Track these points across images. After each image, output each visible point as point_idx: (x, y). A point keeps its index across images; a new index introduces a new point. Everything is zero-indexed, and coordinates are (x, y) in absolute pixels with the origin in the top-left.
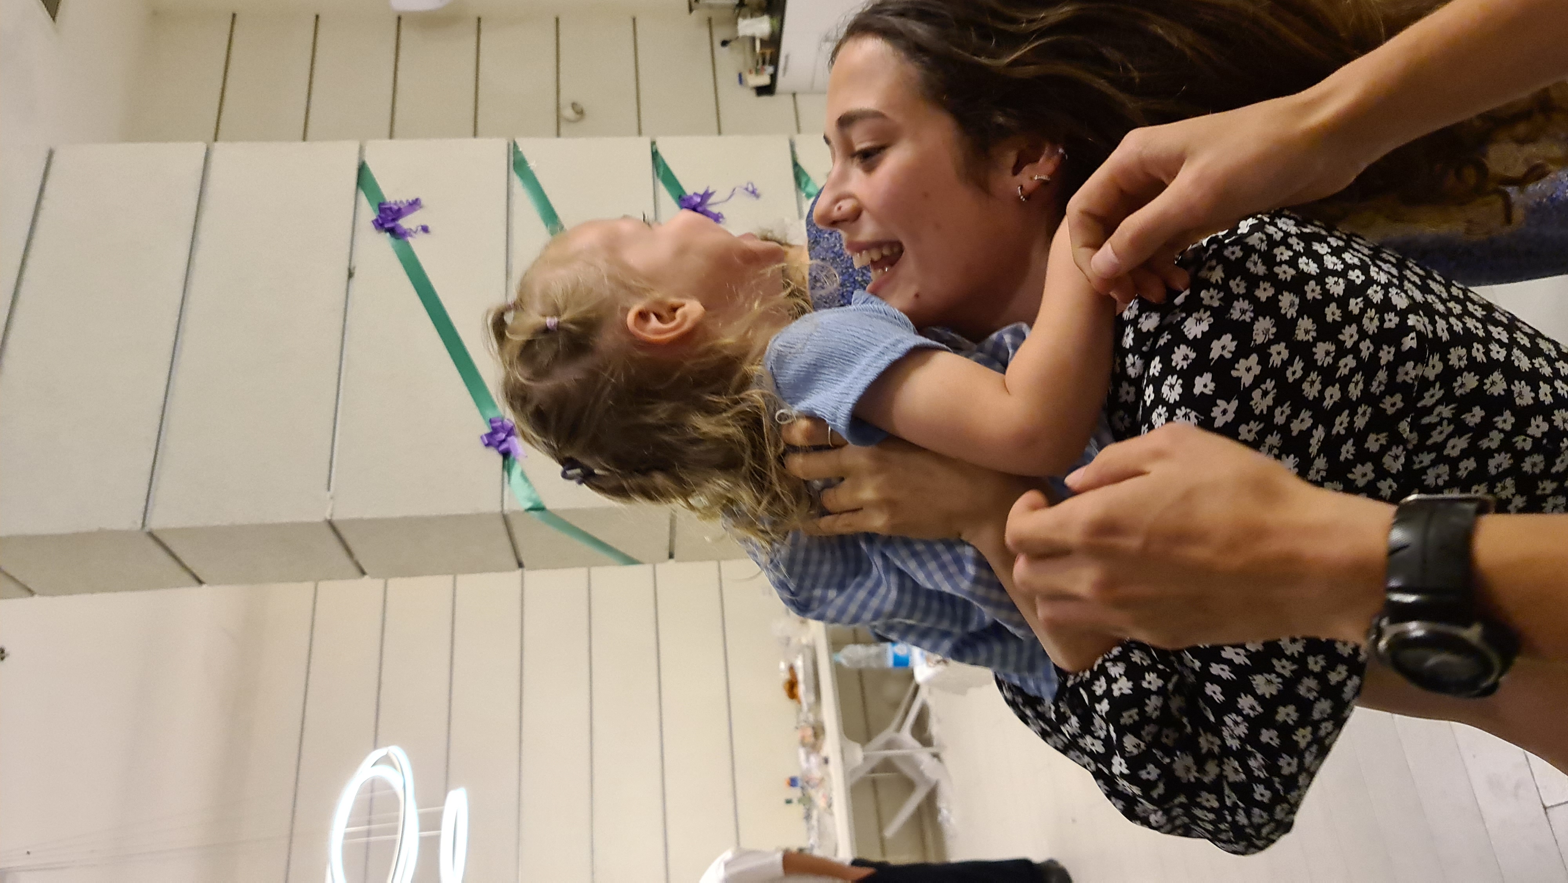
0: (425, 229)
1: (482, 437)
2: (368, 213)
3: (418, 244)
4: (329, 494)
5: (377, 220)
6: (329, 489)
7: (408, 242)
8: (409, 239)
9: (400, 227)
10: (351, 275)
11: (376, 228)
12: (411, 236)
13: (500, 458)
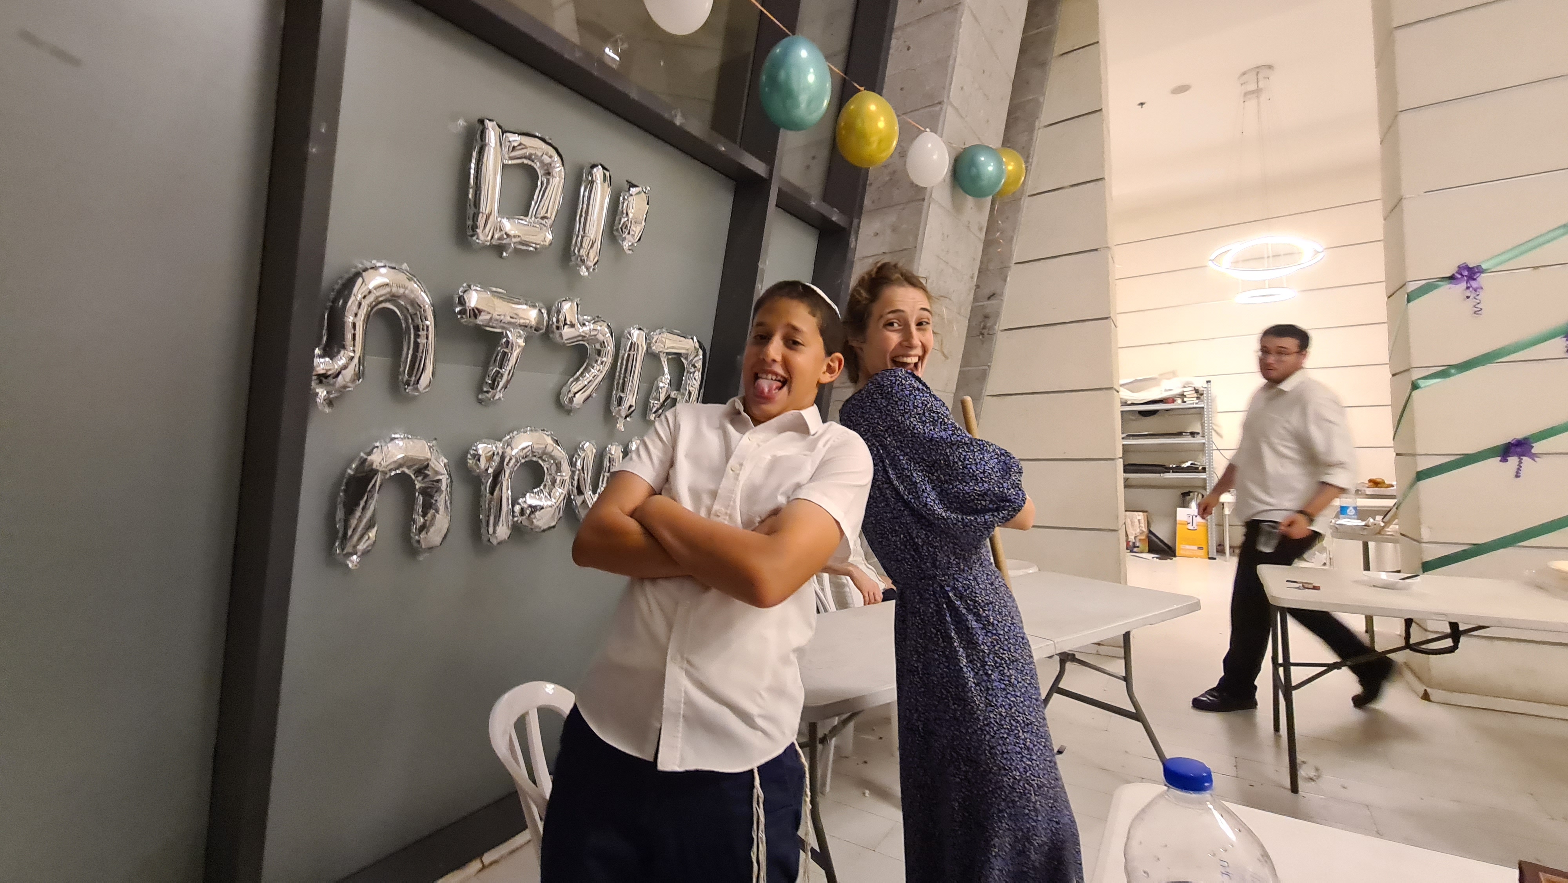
1: (1467, 263)
13: (1450, 275)
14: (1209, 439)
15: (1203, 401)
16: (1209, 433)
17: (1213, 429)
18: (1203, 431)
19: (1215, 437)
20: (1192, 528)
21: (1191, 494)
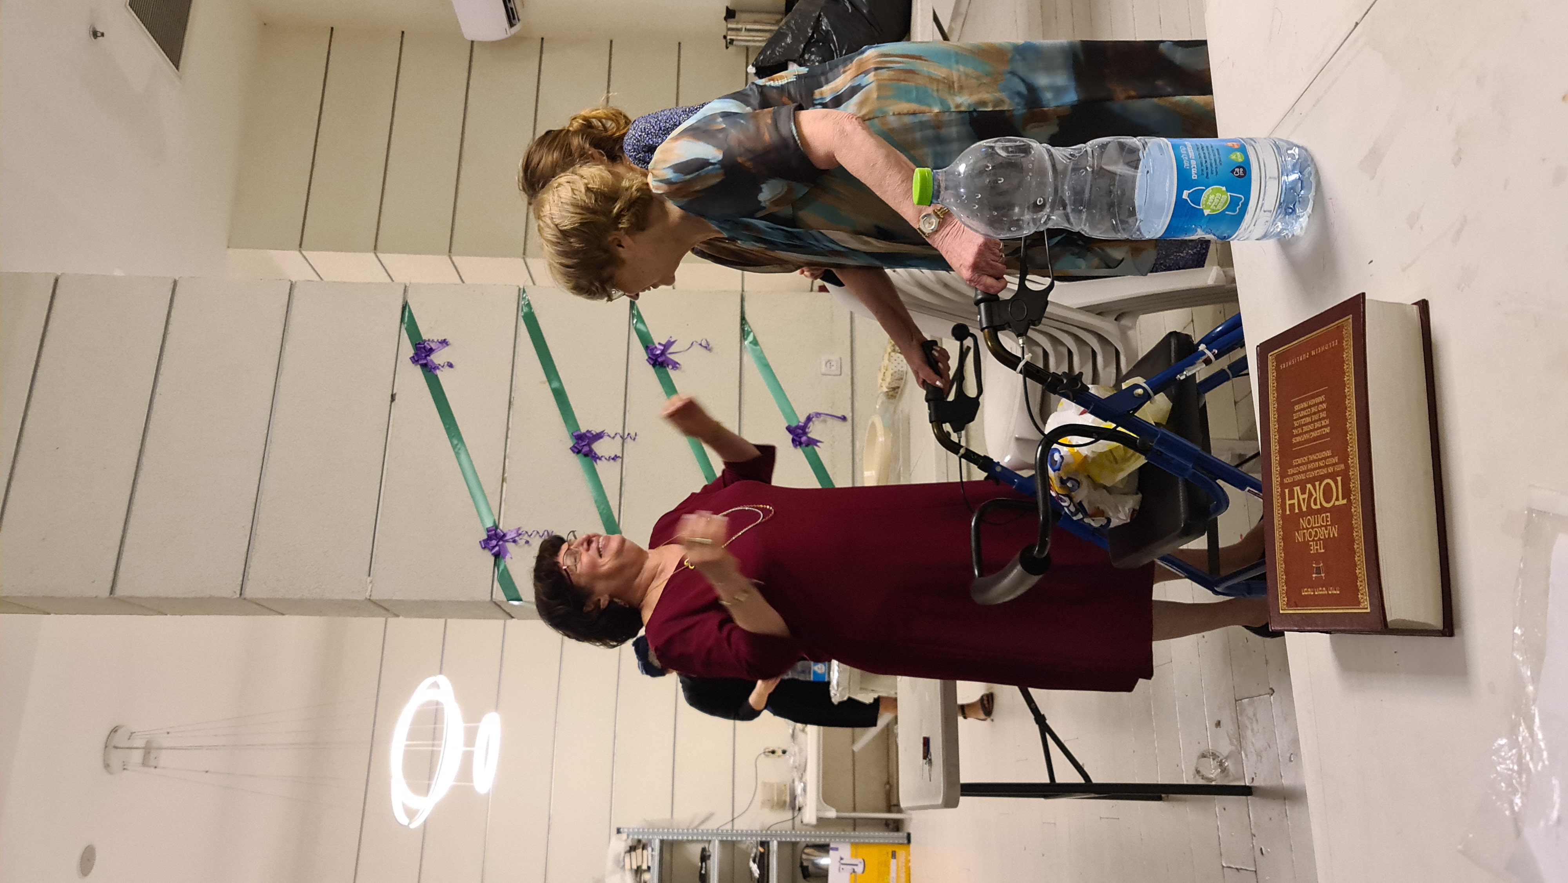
0: (451, 365)
1: (480, 542)
2: (408, 350)
3: (443, 376)
4: (369, 579)
5: (413, 357)
6: (369, 575)
7: (437, 376)
8: (438, 372)
9: (431, 361)
10: (393, 397)
11: (413, 363)
12: (438, 368)
13: (493, 559)
14: (713, 834)
15: (650, 841)
16: (703, 834)
17: (696, 828)
18: (702, 841)
19: (710, 825)
20: (861, 867)
21: (805, 864)
